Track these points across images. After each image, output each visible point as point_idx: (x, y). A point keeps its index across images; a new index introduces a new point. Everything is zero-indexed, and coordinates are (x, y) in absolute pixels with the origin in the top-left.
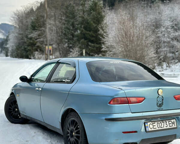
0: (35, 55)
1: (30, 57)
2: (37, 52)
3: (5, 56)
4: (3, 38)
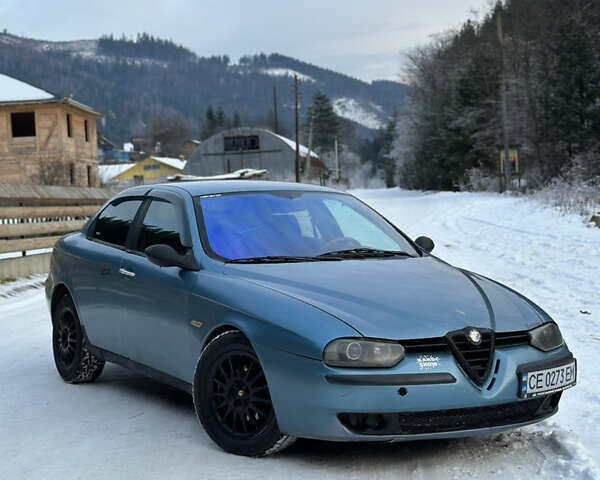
0: (471, 178)
1: (456, 185)
2: (474, 170)
3: (385, 185)
4: (377, 127)
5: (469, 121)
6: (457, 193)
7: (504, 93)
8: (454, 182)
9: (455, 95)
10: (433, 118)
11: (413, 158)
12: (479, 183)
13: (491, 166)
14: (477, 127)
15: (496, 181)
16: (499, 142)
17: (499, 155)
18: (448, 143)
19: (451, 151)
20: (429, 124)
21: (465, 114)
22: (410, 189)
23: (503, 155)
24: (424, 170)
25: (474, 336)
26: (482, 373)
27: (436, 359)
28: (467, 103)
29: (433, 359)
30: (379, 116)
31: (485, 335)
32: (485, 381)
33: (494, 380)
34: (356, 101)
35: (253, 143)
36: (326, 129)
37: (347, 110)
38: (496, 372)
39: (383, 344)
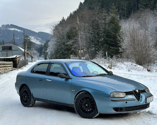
0: (71, 57)
3: (44, 59)
19: (65, 50)
23: (80, 51)
30: (40, 41)
34: (34, 37)
35: (10, 48)
37: (33, 40)
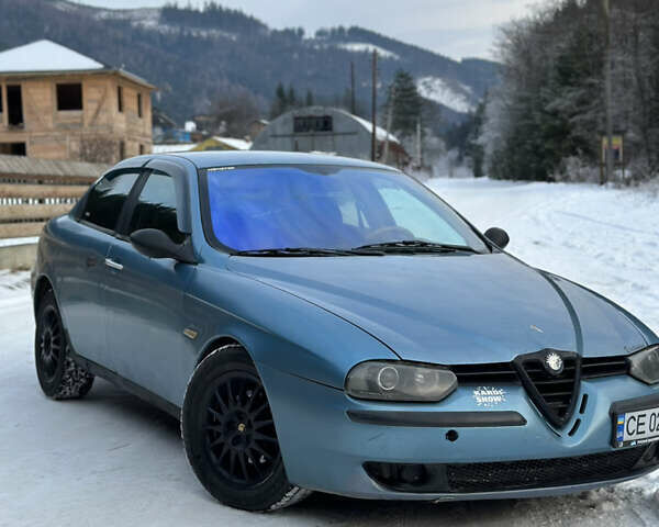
0: (569, 168)
1: (550, 176)
2: (572, 159)
3: (472, 174)
4: (466, 111)
5: (567, 103)
6: (552, 184)
7: (608, 71)
8: (548, 172)
9: (553, 74)
10: (527, 100)
11: (504, 144)
12: (578, 174)
13: (590, 154)
14: (577, 109)
15: (596, 171)
16: (601, 128)
17: (600, 142)
18: (544, 127)
19: (546, 137)
20: (523, 106)
21: (563, 94)
22: (499, 179)
23: (605, 141)
24: (516, 158)
25: (554, 362)
26: (562, 412)
27: (501, 392)
28: (565, 83)
29: (496, 392)
30: (468, 98)
31: (568, 361)
32: (567, 422)
33: (578, 421)
34: (443, 81)
35: (325, 124)
36: (408, 111)
37: (433, 90)
38: (582, 411)
39: (428, 371)
